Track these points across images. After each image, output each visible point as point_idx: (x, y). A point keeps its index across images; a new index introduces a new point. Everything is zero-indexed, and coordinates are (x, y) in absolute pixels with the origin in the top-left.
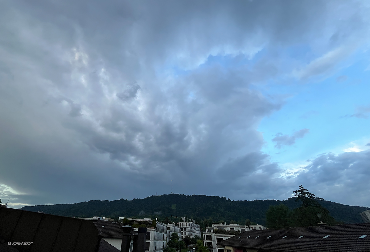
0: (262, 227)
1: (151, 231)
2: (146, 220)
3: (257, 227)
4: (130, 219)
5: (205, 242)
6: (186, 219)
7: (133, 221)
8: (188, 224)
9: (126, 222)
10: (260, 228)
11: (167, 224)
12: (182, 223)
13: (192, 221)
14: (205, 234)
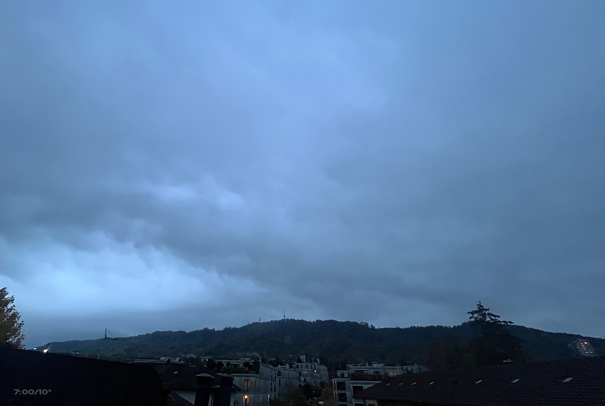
0: (422, 368)
3: (415, 369)
5: (336, 393)
6: (306, 358)
8: (309, 365)
11: (276, 366)
12: (300, 364)
13: (316, 361)
14: (335, 381)
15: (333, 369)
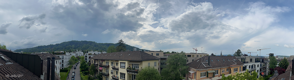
0: (106, 52)
1: (64, 56)
2: (61, 52)
3: (104, 53)
4: (55, 52)
5: (85, 58)
6: (78, 50)
8: (79, 52)
9: (54, 53)
10: (105, 53)
11: (70, 53)
12: (76, 52)
13: (80, 51)
14: (85, 55)
15: (84, 53)
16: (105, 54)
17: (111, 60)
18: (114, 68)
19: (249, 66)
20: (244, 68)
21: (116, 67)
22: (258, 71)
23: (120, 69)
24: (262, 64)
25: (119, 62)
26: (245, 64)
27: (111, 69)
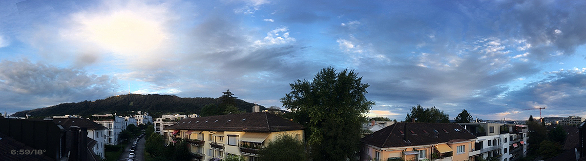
0: (197, 115)
1: (112, 123)
2: (107, 115)
3: (193, 116)
4: (95, 115)
5: (155, 127)
6: (141, 113)
7: (97, 117)
8: (142, 115)
9: (91, 118)
10: (195, 116)
11: (125, 117)
12: (137, 116)
13: (146, 114)
14: (155, 122)
15: (155, 117)
16: (195, 119)
17: (209, 130)
18: (214, 146)
19: (488, 141)
20: (479, 146)
21: (219, 143)
22: (506, 150)
23: (227, 147)
24: (513, 136)
25: (226, 133)
26: (480, 138)
27: (207, 146)
